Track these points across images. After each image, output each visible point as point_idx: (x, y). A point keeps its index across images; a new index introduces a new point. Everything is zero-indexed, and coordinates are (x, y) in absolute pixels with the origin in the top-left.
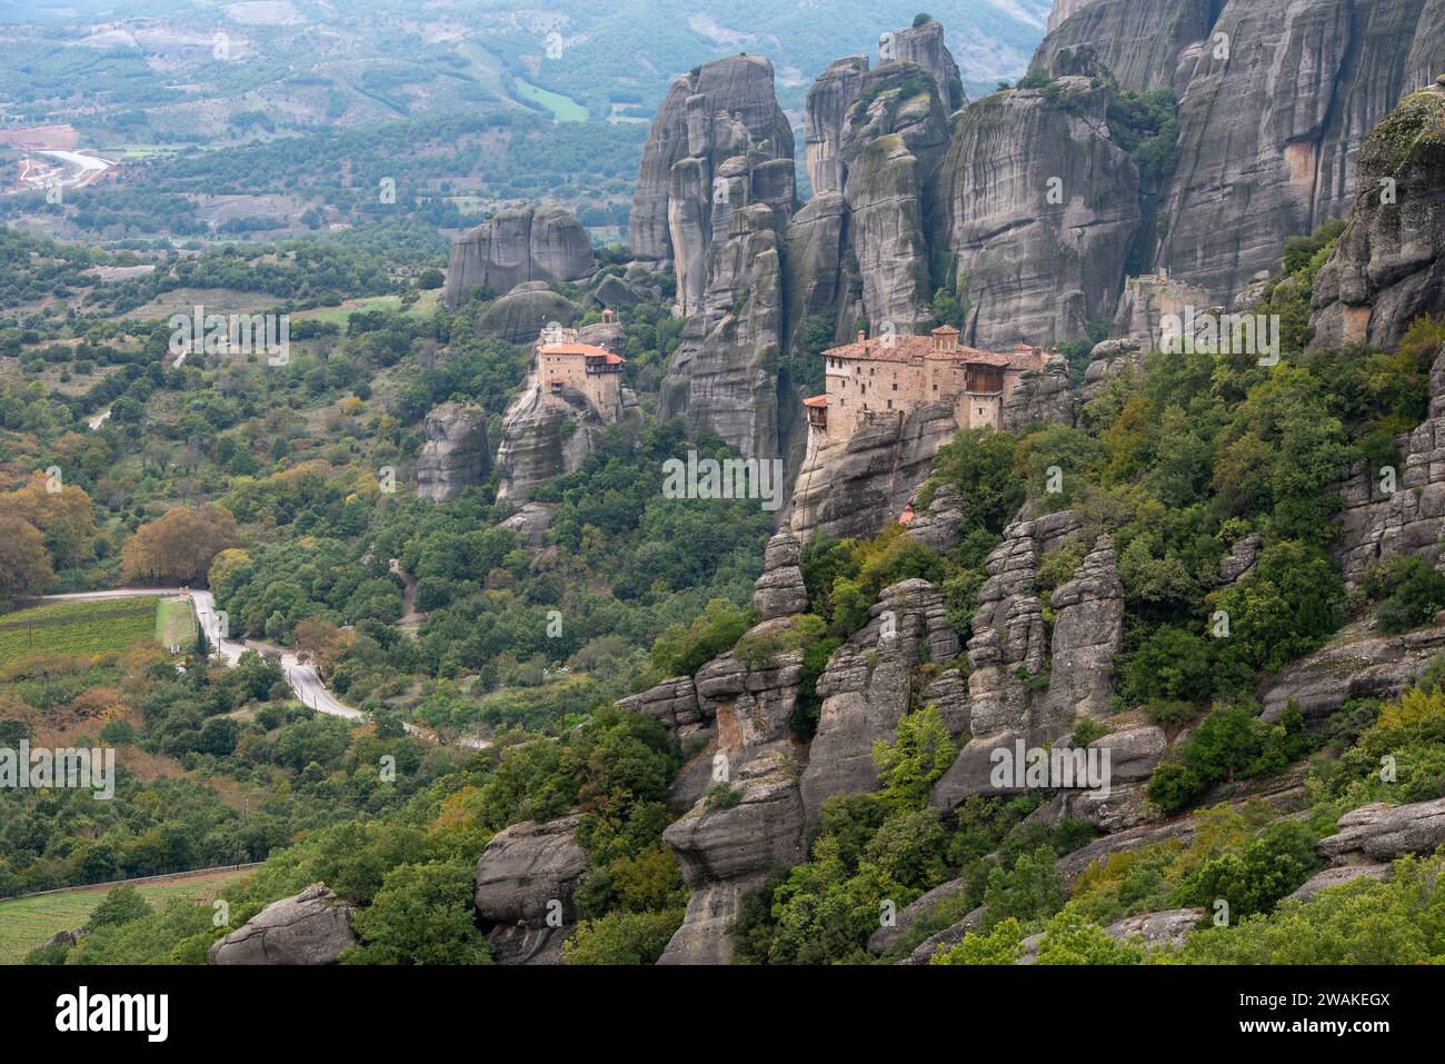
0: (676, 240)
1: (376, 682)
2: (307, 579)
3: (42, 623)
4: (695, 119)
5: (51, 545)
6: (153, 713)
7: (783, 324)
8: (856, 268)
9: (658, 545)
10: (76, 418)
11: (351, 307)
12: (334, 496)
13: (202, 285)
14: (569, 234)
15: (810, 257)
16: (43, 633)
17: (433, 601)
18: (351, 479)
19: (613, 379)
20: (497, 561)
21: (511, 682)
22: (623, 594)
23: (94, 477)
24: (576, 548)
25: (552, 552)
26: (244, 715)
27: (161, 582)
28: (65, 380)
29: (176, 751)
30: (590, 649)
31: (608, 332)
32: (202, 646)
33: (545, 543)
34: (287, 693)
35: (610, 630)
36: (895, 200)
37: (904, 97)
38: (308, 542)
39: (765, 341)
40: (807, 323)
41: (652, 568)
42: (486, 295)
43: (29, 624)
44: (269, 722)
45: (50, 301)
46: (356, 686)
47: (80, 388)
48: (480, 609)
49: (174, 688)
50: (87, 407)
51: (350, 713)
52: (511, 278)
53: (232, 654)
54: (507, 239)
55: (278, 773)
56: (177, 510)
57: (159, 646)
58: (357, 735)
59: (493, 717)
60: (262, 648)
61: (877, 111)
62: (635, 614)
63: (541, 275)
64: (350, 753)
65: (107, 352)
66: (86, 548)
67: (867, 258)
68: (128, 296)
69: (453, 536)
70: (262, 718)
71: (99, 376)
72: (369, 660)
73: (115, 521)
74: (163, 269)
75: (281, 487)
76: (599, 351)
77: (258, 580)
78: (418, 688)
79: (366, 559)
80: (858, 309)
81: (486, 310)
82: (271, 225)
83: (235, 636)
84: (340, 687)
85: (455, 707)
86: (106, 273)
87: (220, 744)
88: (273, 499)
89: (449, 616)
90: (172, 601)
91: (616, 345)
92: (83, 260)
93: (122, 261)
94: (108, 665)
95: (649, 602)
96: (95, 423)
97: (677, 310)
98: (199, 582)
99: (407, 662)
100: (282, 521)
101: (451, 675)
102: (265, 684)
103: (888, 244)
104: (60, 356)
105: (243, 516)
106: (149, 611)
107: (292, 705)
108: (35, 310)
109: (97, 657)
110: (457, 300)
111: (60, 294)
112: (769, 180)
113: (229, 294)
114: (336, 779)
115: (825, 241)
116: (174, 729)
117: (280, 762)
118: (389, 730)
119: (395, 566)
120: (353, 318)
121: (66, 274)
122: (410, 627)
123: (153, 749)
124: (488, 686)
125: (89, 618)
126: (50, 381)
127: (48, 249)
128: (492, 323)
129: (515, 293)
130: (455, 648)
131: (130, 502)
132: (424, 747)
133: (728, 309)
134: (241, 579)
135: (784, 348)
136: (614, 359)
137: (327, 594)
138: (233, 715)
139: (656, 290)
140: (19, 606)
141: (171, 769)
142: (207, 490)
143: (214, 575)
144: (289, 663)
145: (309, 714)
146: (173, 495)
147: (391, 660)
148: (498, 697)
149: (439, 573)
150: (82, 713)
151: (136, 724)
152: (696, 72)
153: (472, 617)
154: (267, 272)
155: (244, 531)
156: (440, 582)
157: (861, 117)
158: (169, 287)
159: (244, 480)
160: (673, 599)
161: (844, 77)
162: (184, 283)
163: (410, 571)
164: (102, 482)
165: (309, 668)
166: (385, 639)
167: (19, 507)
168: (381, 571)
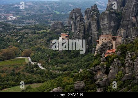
0: (72, 25)
1: (47, 66)
2: (39, 56)
3: (15, 60)
4: (74, 14)
5: (15, 53)
6: (26, 69)
7: (84, 33)
8: (91, 28)
9: (73, 53)
10: (17, 41)
11: (41, 31)
12: (41, 48)
13: (27, 29)
14: (62, 24)
15: (87, 27)
16: (14, 61)
17: (51, 58)
18: (42, 47)
19: (68, 38)
20: (57, 55)
21: (60, 66)
22: (69, 58)
23: (18, 47)
24: (65, 54)
25: (63, 54)
26: (35, 69)
27: (25, 56)
28: (15, 38)
29: (29, 72)
30: (67, 63)
31: (67, 33)
32: (30, 62)
33: (62, 53)
34: (38, 67)
35: (69, 61)
36: (95, 21)
37: (94, 12)
38: (39, 53)
39: (82, 34)
40: (86, 33)
41: (72, 55)
42: (54, 30)
43: (13, 60)
44: (37, 70)
45: (12, 30)
46: (45, 66)
47: (17, 38)
48: (56, 59)
49: (28, 66)
50: (17, 40)
51: (45, 69)
52: (56, 28)
53: (33, 63)
54: (56, 25)
55: (38, 75)
56: (27, 50)
57: (26, 62)
58: (46, 71)
59: (59, 69)
60: (36, 63)
61: (92, 13)
62: (71, 60)
63: (59, 28)
64: (45, 73)
65: (19, 35)
66: (18, 53)
67: (92, 27)
68: (20, 30)
69: (53, 52)
70: (36, 69)
71: (18, 37)
72: (46, 64)
73: (21, 51)
74: (23, 27)
75: (36, 48)
76: (67, 35)
77: (35, 56)
78: (51, 67)
79: (45, 54)
80: (91, 32)
81: (54, 31)
82: (31, 23)
83: (33, 61)
84: (43, 67)
85: (55, 68)
86: (18, 28)
87: (33, 72)
88: (35, 49)
89: (53, 60)
90: (26, 58)
91: (68, 35)
92: (15, 26)
93: (19, 27)
94: (21, 64)
95: (72, 59)
96: (18, 42)
97: (72, 31)
98: (29, 56)
99: (49, 64)
100: (36, 51)
101: (54, 65)
102: (36, 66)
103: (94, 26)
104: (15, 35)
105: (33, 50)
106: (24, 59)
107: (39, 68)
108: (11, 31)
109: (20, 63)
110: (51, 30)
111: (13, 30)
112: (82, 19)
113: (29, 30)
114: (44, 75)
115: (88, 25)
116: (28, 70)
117: (38, 73)
118: (49, 71)
119: (48, 55)
120: (42, 32)
121: (14, 28)
122: (49, 61)
123: (26, 72)
124: (58, 66)
125: (19, 60)
126: (14, 38)
127: (12, 25)
128: (55, 32)
129: (57, 30)
130: (54, 63)
131: (22, 49)
132: (52, 72)
133: (78, 31)
134: (33, 56)
135: (84, 35)
136: (68, 36)
137: (42, 58)
138: (34, 69)
139: (70, 30)
140: (12, 59)
141: (28, 74)
142: (29, 48)
143: (30, 56)
144: (38, 64)
145: (41, 69)
146: (26, 48)
147: (48, 64)
148: (59, 68)
149: (52, 56)
150: (19, 69)
151: (25, 70)
152: (74, 9)
153: (55, 60)
154: (33, 27)
155: (33, 52)
156: (52, 57)
157: (90, 14)
158: (24, 29)
159: (32, 47)
160: (74, 58)
161: (88, 10)
162: (25, 29)
163: (49, 56)
164: (19, 47)
165: (40, 65)
166: (48, 62)
167: (12, 49)
168: (47, 56)
